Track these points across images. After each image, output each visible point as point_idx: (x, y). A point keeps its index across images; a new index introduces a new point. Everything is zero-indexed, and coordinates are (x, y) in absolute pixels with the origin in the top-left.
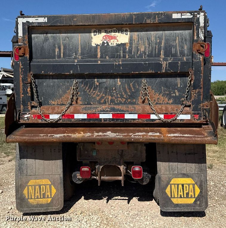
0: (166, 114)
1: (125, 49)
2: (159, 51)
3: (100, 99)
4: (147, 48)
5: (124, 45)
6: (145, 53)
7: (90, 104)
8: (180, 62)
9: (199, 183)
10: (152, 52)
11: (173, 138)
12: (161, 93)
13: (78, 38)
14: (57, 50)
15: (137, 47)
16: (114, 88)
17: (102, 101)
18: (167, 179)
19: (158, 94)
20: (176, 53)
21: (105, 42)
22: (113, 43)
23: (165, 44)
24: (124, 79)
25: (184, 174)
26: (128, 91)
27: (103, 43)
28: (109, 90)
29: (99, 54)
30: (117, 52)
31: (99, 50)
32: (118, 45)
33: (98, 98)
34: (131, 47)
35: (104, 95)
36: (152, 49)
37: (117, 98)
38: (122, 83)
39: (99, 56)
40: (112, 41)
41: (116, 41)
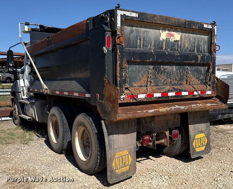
0: (201, 91)
1: (178, 44)
2: (194, 48)
3: (164, 82)
4: (189, 45)
5: (177, 41)
6: (188, 49)
7: (158, 86)
10: (191, 48)
12: (195, 77)
13: (152, 33)
15: (184, 44)
16: (172, 73)
17: (165, 83)
19: (193, 78)
20: (202, 50)
21: (168, 38)
22: (172, 39)
23: (197, 43)
24: (177, 66)
26: (179, 75)
28: (169, 74)
29: (164, 47)
30: (174, 46)
31: (164, 44)
32: (175, 41)
33: (163, 81)
34: (181, 43)
35: (166, 78)
36: (191, 46)
37: (174, 80)
38: (176, 69)
39: (164, 48)
40: (171, 37)
41: (173, 38)
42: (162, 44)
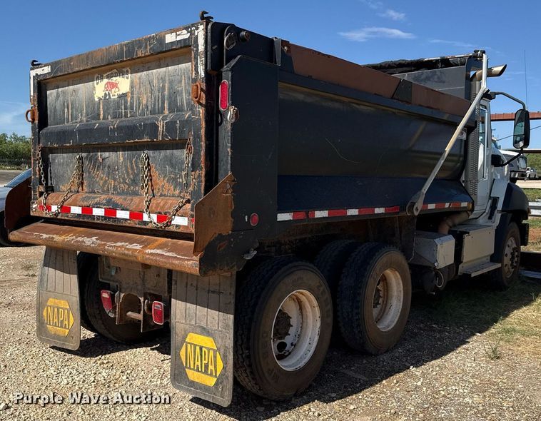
0: (160, 213)
1: (126, 102)
2: (163, 103)
3: (104, 186)
4: (150, 99)
5: (124, 95)
6: (147, 107)
7: (94, 192)
8: (178, 122)
9: (222, 351)
10: (155, 105)
11: (148, 256)
12: (165, 176)
14: (66, 111)
15: (139, 97)
16: (116, 168)
17: (105, 189)
18: (183, 333)
19: (162, 179)
20: (182, 105)
21: (107, 92)
22: (115, 94)
23: (169, 89)
24: (126, 152)
25: (203, 328)
26: (130, 171)
27: (105, 94)
28: (111, 170)
29: (102, 113)
30: (119, 107)
31: (101, 107)
32: (120, 97)
33: (101, 182)
34: (132, 97)
35: (107, 178)
36: (155, 100)
37: (120, 183)
38: (124, 159)
39: (101, 117)
40: (113, 90)
41: (117, 90)
42: (99, 108)
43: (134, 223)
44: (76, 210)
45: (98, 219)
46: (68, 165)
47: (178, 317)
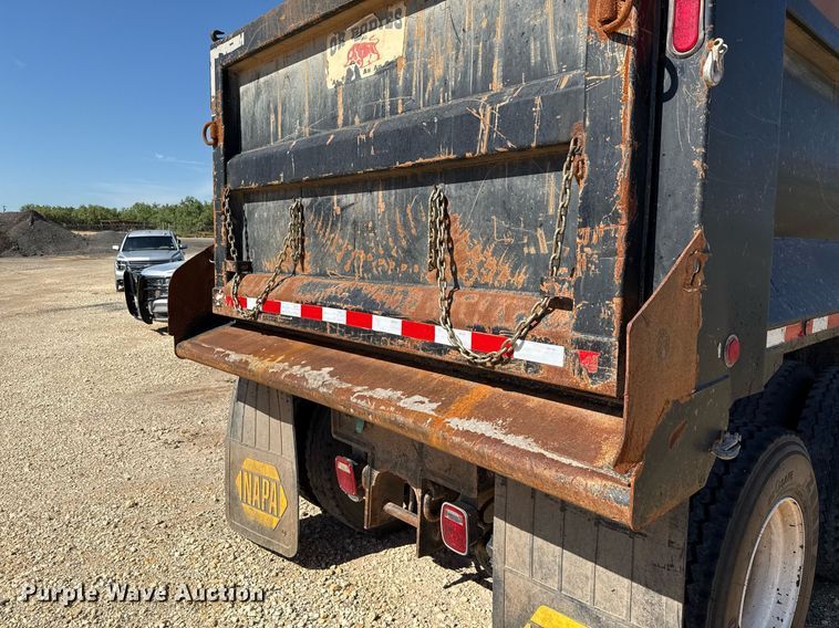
0: (478, 328)
1: (394, 81)
2: (488, 65)
3: (344, 261)
4: (452, 64)
5: (392, 65)
6: (446, 83)
7: (325, 275)
8: (538, 101)
10: (465, 74)
11: (457, 440)
12: (488, 241)
14: (273, 117)
15: (425, 65)
16: (370, 225)
17: (347, 267)
19: (479, 247)
21: (352, 67)
22: (369, 68)
23: (507, 29)
24: (393, 191)
26: (401, 232)
27: (349, 71)
28: (360, 230)
29: (341, 112)
30: (378, 95)
31: (340, 100)
32: (380, 71)
33: (339, 255)
34: (409, 68)
35: (350, 248)
36: (466, 61)
37: (378, 256)
38: (388, 205)
39: (340, 121)
40: (366, 60)
41: (374, 56)
42: (335, 105)
43: (413, 346)
44: (291, 309)
45: (333, 331)
46: (275, 222)
47: (510, 560)
